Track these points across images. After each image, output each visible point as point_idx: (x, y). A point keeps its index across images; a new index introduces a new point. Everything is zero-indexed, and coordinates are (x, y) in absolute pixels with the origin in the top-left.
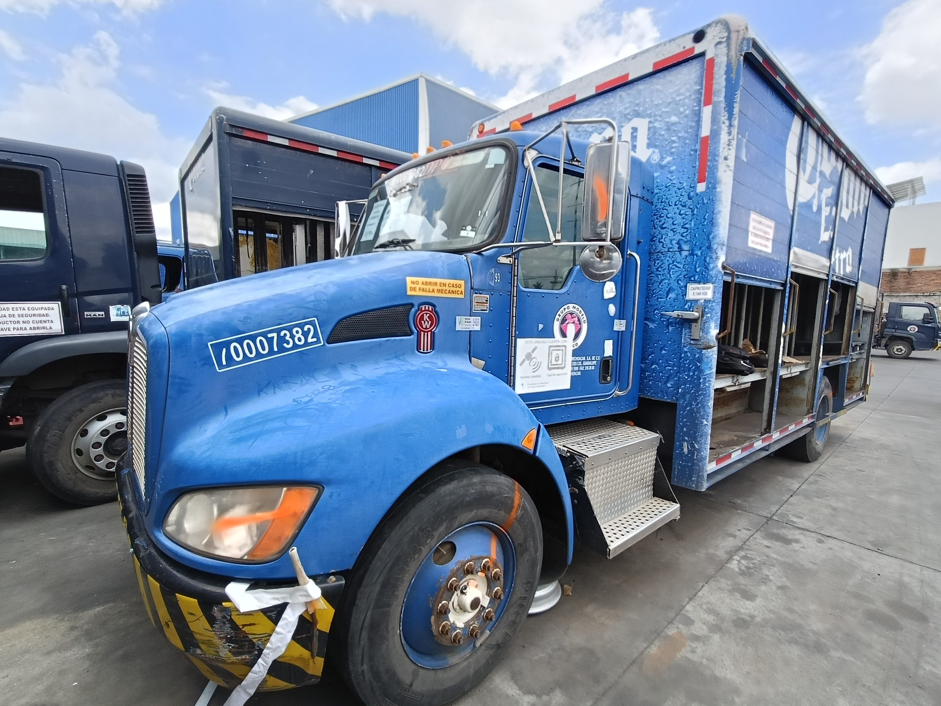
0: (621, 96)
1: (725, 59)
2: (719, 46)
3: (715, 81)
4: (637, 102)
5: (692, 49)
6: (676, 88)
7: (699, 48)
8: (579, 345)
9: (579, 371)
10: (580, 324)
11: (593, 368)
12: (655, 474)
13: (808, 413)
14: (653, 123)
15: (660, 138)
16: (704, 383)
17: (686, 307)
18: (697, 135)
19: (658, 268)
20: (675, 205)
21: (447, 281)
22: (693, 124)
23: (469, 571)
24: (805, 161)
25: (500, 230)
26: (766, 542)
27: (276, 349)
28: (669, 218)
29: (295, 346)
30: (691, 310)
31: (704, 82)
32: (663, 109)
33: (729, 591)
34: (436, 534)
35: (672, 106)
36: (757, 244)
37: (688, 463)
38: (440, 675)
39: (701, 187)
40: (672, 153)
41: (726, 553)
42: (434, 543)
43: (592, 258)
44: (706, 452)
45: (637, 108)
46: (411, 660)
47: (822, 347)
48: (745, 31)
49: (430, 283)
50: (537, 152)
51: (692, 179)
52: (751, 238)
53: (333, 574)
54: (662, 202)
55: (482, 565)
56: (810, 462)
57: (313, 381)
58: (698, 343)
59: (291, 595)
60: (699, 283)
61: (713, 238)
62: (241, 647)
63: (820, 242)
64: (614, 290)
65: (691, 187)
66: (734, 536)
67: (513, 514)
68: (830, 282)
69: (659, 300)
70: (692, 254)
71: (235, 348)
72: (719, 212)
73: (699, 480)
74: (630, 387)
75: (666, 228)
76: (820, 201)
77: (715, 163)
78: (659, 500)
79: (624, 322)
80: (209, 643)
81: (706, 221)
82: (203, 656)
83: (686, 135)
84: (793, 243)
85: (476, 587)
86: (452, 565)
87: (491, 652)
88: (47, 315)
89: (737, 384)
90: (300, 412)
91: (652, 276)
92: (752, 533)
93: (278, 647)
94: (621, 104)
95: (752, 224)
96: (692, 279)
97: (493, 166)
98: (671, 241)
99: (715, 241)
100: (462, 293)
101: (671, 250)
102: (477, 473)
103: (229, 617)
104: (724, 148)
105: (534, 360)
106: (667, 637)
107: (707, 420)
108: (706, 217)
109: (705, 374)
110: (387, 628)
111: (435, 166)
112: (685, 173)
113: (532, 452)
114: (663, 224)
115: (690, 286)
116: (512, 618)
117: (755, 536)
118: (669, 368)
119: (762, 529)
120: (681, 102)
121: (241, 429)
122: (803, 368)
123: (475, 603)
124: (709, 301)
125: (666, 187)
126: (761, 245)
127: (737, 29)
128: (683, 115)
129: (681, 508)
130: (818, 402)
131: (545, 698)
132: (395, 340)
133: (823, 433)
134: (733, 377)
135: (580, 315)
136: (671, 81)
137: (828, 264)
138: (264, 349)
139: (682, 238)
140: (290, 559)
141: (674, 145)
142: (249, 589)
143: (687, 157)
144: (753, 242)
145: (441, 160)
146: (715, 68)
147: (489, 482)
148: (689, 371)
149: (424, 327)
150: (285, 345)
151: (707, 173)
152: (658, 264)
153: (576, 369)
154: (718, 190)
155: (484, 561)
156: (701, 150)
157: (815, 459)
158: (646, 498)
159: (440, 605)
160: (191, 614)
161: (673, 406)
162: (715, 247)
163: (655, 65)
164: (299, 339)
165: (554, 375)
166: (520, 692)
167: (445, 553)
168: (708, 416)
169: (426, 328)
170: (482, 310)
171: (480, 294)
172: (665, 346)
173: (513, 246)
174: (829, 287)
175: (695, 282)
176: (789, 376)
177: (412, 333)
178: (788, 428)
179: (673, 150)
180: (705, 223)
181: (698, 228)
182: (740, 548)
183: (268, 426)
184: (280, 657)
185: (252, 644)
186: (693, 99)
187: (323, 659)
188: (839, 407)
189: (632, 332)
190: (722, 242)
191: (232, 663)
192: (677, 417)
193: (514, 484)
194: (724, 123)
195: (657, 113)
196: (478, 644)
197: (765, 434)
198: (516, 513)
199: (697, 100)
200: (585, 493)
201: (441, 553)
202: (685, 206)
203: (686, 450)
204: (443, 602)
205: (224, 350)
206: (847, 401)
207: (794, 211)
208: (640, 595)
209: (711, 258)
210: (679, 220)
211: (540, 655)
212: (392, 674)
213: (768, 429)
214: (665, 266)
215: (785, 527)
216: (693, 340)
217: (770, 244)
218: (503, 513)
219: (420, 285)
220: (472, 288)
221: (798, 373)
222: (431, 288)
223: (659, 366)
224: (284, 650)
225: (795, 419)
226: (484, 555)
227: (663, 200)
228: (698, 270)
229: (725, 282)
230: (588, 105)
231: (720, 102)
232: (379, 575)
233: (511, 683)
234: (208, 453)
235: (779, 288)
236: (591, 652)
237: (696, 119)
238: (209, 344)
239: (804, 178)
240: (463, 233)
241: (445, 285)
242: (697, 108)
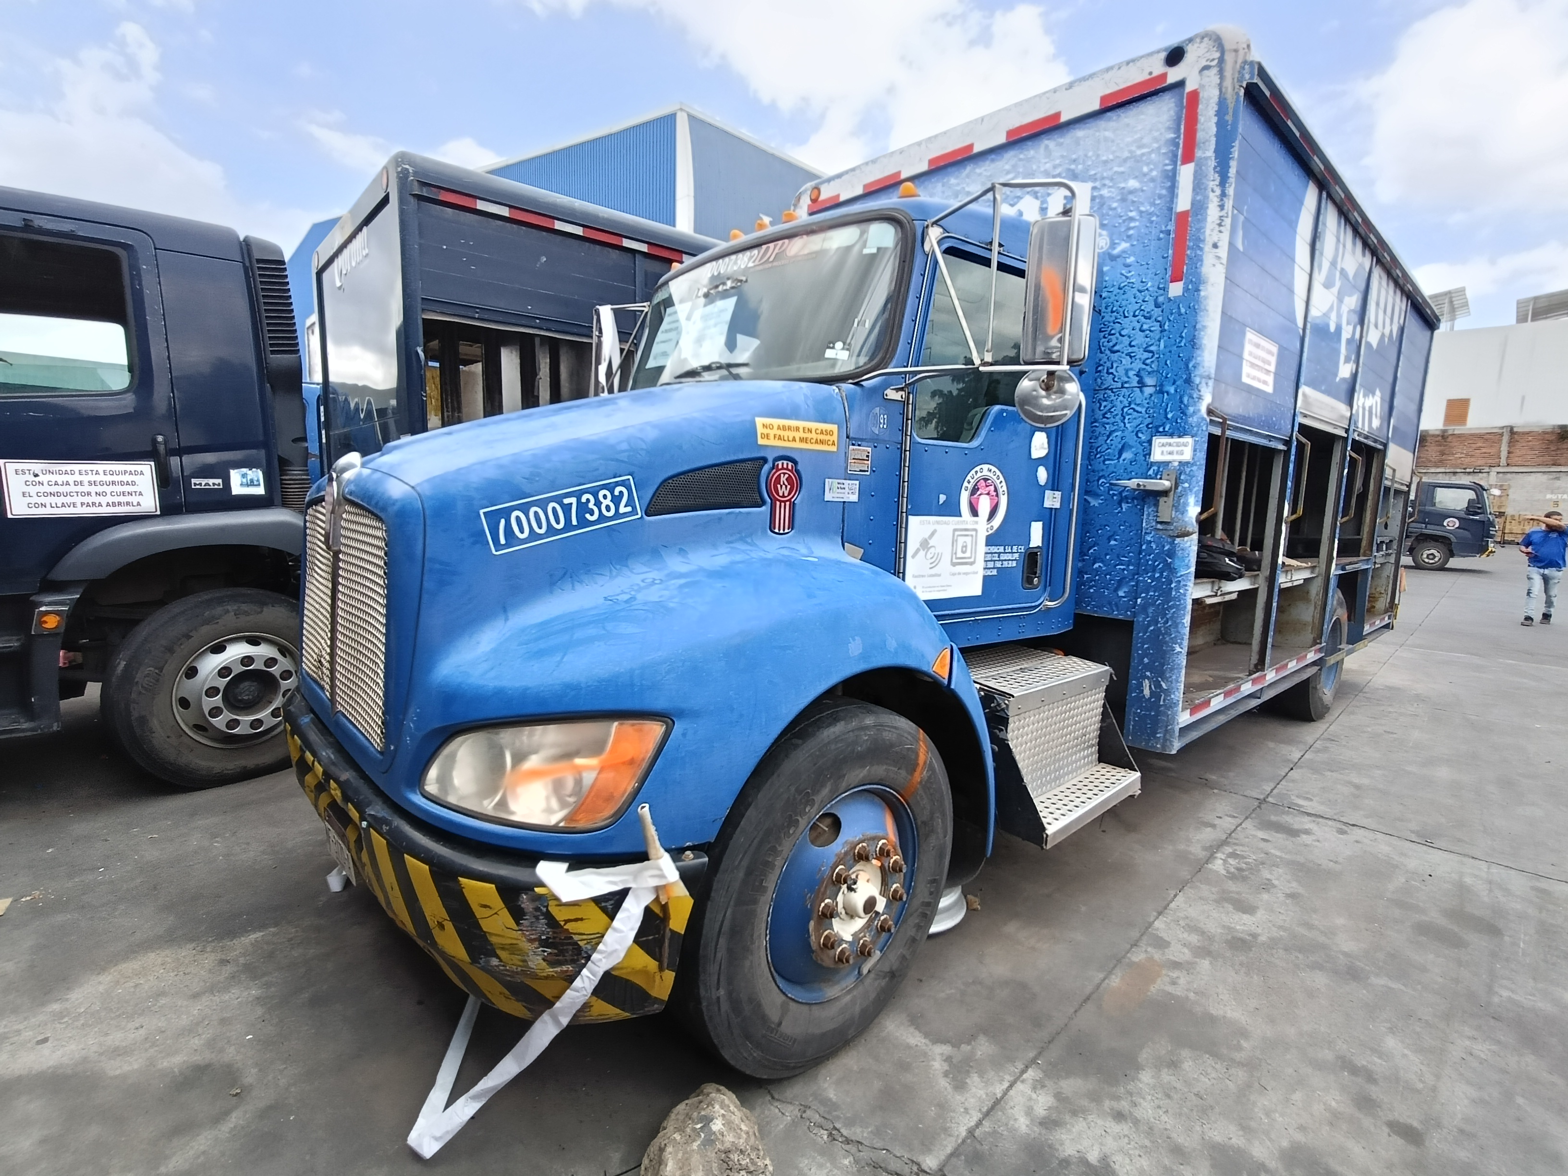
0: (1047, 147)
1: (1216, 92)
2: (1206, 72)
3: (1199, 126)
4: (1074, 156)
5: (1164, 76)
6: (1138, 136)
7: (1174, 75)
8: (995, 528)
9: (994, 568)
10: (997, 495)
11: (1014, 565)
12: (1101, 728)
13: (1315, 643)
14: (1099, 189)
15: (1111, 213)
16: (1178, 588)
17: (1151, 472)
18: (1170, 209)
19: (1106, 413)
20: (1134, 316)
21: (813, 425)
22: (1164, 192)
23: (863, 857)
24: (1322, 254)
25: (888, 349)
26: (1261, 834)
27: (574, 522)
28: (1123, 336)
29: (602, 518)
30: (1159, 477)
31: (1182, 127)
32: (1116, 169)
33: (1216, 901)
34: (818, 799)
35: (1129, 164)
36: (1254, 378)
37: (1150, 711)
38: (816, 1011)
39: (1176, 289)
40: (1129, 237)
41: (1205, 849)
42: (813, 813)
43: (1035, 390)
44: (1178, 695)
45: (1073, 167)
46: (778, 987)
47: (1336, 542)
48: (1246, 50)
49: (789, 428)
50: (941, 230)
51: (1161, 276)
52: (1246, 369)
53: (689, 848)
54: (1112, 312)
55: (878, 849)
56: (1314, 721)
57: (625, 571)
58: (1169, 527)
59: (636, 876)
60: (1172, 435)
61: (1194, 367)
62: (561, 952)
63: (1338, 379)
64: (1046, 446)
65: (1159, 288)
66: (1213, 826)
67: (917, 774)
68: (1350, 441)
69: (1107, 462)
70: (1161, 392)
71: (518, 519)
72: (1204, 327)
73: (1168, 737)
74: (1066, 595)
75: (1118, 351)
76: (1339, 316)
77: (1199, 252)
78: (1109, 768)
79: (1058, 494)
80: (513, 949)
81: (1184, 341)
82: (502, 968)
83: (1153, 209)
84: (1302, 380)
85: (868, 881)
86: (838, 847)
87: (883, 983)
88: (133, 483)
89: (1219, 593)
90: (623, 614)
91: (1096, 426)
92: (1239, 821)
93: (615, 951)
94: (1047, 160)
95: (1248, 348)
96: (1161, 429)
97: (874, 251)
98: (1127, 371)
99: (1197, 373)
100: (833, 444)
101: (1126, 385)
102: (870, 712)
103: (544, 910)
104: (1212, 230)
105: (932, 550)
106: (1131, 965)
107: (1180, 645)
108: (1184, 335)
109: (1179, 575)
110: (752, 935)
111: (776, 251)
112: (1150, 266)
113: (946, 682)
114: (1114, 346)
115: (1157, 441)
116: (912, 932)
117: (1243, 825)
118: (1122, 567)
119: (1253, 815)
120: (1144, 158)
121: (537, 640)
122: (1307, 574)
123: (870, 905)
124: (1188, 463)
125: (1119, 288)
126: (1259, 380)
127: (1234, 47)
128: (1148, 177)
129: (1142, 778)
130: (1327, 627)
131: (965, 1048)
132: (740, 512)
133: (1332, 677)
134: (1213, 582)
135: (998, 482)
136: (1128, 125)
137: (1349, 414)
138: (558, 522)
139: (1144, 366)
140: (640, 820)
141: (1132, 225)
142: (570, 869)
143: (1153, 242)
144: (1248, 376)
145: (786, 241)
146: (1200, 106)
147: (888, 726)
148: (1154, 571)
149: (781, 494)
150: (588, 516)
151: (1185, 267)
152: (1105, 407)
153: (991, 565)
154: (1202, 293)
155: (880, 843)
156: (1176, 232)
157: (1321, 717)
158: (1088, 764)
159: (823, 905)
160: (485, 906)
161: (1127, 626)
162: (1197, 380)
163: (1103, 99)
164: (608, 508)
165: (959, 574)
166: (927, 1041)
167: (827, 829)
168: (1182, 639)
169: (783, 496)
170: (861, 471)
171: (859, 445)
172: (1115, 533)
173: (905, 373)
174: (1349, 448)
175: (1165, 434)
176: (1289, 585)
177: (763, 503)
178: (1287, 665)
179: (1131, 232)
180: (1182, 344)
181: (1170, 352)
182: (1224, 843)
183: (579, 634)
184: (613, 969)
185: (578, 949)
186: (1164, 154)
187: (674, 974)
188: (1356, 637)
189: (1071, 511)
190: (1207, 374)
191: (547, 978)
192: (1134, 642)
193: (919, 731)
194: (1213, 191)
195: (1105, 174)
196: (865, 971)
197: (1255, 673)
198: (920, 775)
199: (1170, 155)
200: (1010, 750)
201: (819, 830)
202: (1149, 318)
203: (1147, 692)
204: (827, 901)
205: (503, 521)
206: (1367, 629)
207: (1304, 329)
208: (1083, 909)
209: (1191, 397)
210: (1140, 339)
211: (948, 992)
212: (757, 1006)
213: (1260, 665)
214: (1117, 410)
215: (1288, 813)
216: (1161, 523)
217: (1270, 379)
218: (903, 773)
219: (775, 431)
220: (848, 437)
221: (1302, 582)
222: (791, 434)
223: (1105, 566)
224: (622, 955)
225: (1298, 651)
226: (881, 834)
227: (1114, 309)
228: (1170, 416)
229: (1211, 436)
230: (993, 161)
231: (1206, 158)
232: (743, 856)
233: (912, 1029)
234: (492, 674)
235: (1281, 447)
236: (1023, 986)
237: (1169, 184)
238: (482, 512)
239: (1319, 278)
240: (829, 354)
241: (810, 431)
242: (1170, 167)
